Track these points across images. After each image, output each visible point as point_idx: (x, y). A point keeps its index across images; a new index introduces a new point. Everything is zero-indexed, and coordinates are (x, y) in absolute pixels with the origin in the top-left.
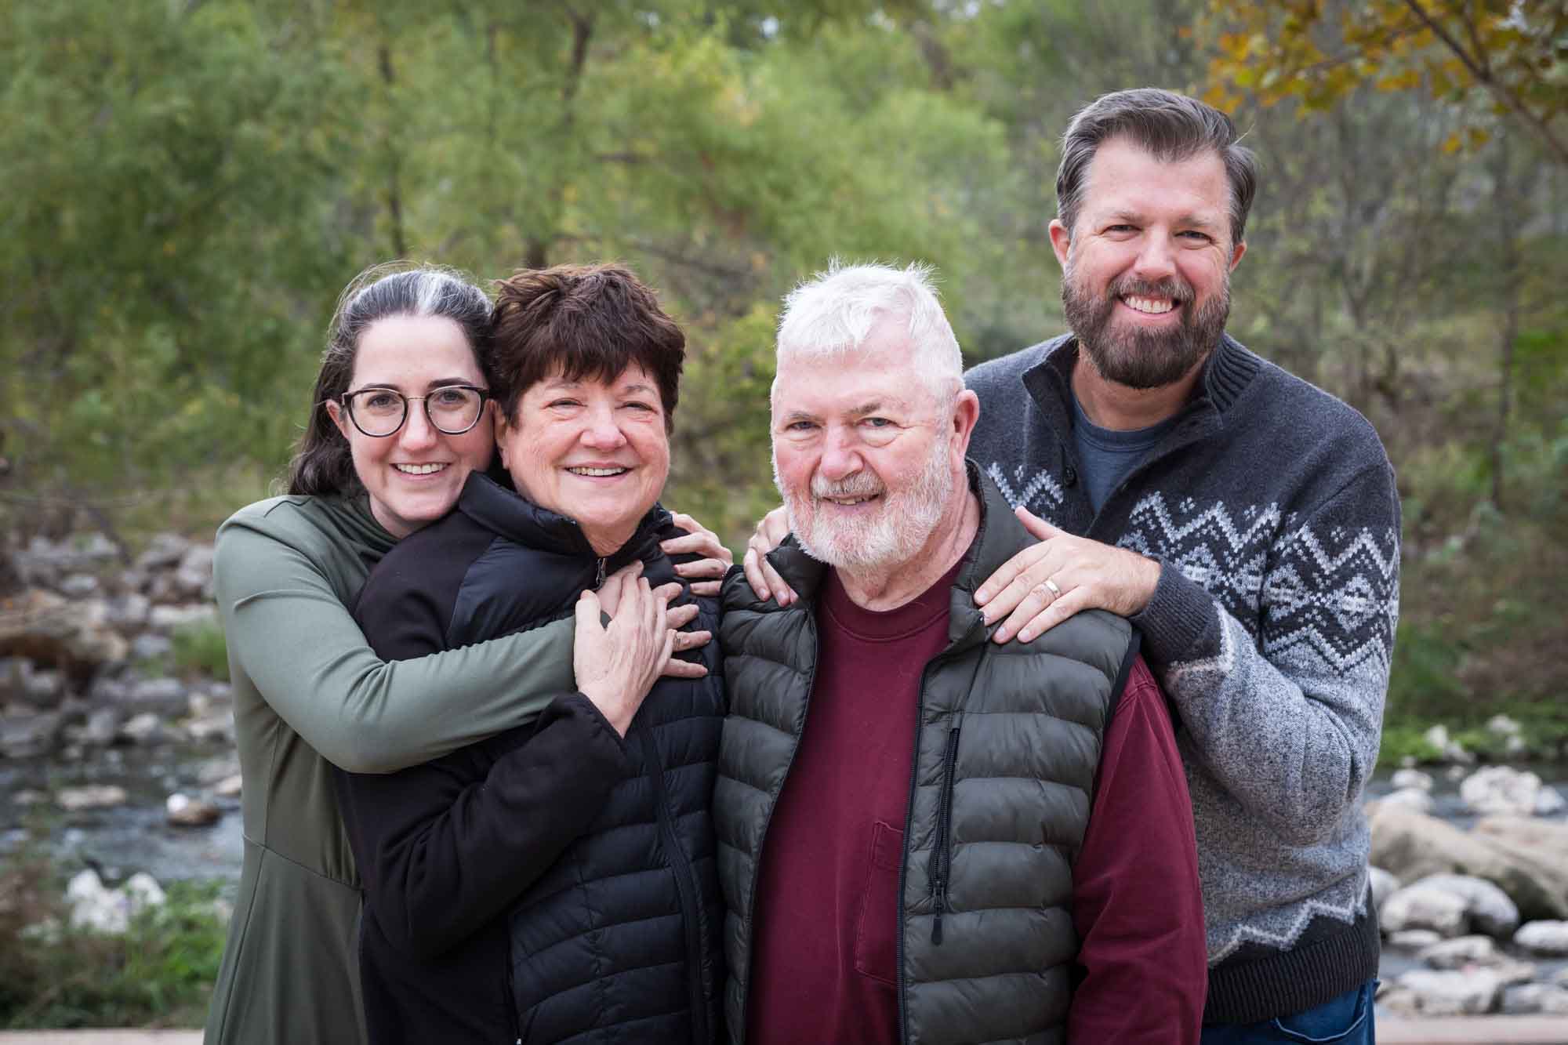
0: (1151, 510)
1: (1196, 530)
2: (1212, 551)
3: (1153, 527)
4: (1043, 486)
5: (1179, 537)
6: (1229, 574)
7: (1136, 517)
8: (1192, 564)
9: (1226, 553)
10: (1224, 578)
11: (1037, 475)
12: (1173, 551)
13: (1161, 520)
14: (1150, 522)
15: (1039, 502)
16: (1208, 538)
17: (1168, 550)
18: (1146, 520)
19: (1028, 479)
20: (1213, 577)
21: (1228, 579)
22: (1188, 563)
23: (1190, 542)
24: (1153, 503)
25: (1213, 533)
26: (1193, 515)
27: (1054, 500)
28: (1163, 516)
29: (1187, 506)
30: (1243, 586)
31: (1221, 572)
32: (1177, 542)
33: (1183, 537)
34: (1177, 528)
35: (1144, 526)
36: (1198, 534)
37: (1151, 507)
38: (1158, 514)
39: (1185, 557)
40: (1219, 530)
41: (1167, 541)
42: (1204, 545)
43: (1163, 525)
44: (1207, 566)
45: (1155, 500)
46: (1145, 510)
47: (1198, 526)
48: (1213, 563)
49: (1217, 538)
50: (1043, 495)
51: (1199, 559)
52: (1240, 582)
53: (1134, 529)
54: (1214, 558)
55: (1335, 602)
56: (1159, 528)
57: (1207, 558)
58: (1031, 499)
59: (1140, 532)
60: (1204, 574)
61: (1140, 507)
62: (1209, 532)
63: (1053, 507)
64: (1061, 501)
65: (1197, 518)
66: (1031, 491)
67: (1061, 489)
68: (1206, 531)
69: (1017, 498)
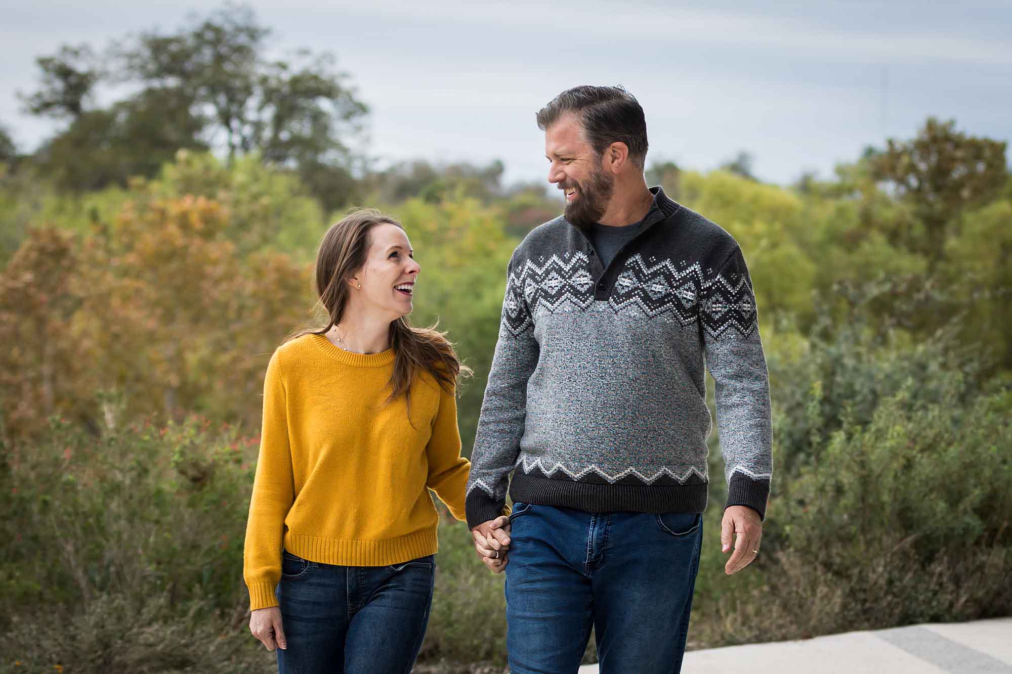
1: (658, 270)
2: (665, 279)
3: (638, 268)
4: (580, 257)
5: (649, 272)
6: (674, 289)
7: (630, 264)
8: (657, 284)
9: (672, 280)
10: (671, 291)
11: (577, 253)
12: (647, 278)
15: (578, 264)
16: (663, 273)
17: (645, 278)
18: (635, 265)
19: (572, 255)
20: (666, 290)
21: (673, 291)
22: (654, 283)
23: (655, 275)
25: (666, 271)
26: (655, 263)
27: (585, 262)
28: (642, 264)
29: (653, 260)
30: (681, 295)
31: (670, 288)
32: (649, 274)
33: (652, 273)
34: (649, 269)
35: (633, 268)
36: (659, 272)
37: (636, 260)
38: (640, 263)
39: (653, 281)
40: (668, 270)
41: (644, 274)
42: (661, 276)
43: (642, 267)
44: (663, 285)
45: (638, 257)
46: (634, 262)
47: (658, 268)
48: (666, 284)
49: (668, 273)
50: (580, 261)
51: (659, 282)
52: (680, 293)
53: (629, 269)
54: (666, 282)
55: (740, 307)
56: (640, 269)
57: (663, 282)
58: (574, 264)
59: (631, 270)
60: (662, 288)
61: (631, 260)
62: (664, 271)
63: (584, 265)
64: (588, 262)
65: (658, 265)
66: (574, 260)
67: (587, 257)
68: (662, 270)
69: (567, 265)
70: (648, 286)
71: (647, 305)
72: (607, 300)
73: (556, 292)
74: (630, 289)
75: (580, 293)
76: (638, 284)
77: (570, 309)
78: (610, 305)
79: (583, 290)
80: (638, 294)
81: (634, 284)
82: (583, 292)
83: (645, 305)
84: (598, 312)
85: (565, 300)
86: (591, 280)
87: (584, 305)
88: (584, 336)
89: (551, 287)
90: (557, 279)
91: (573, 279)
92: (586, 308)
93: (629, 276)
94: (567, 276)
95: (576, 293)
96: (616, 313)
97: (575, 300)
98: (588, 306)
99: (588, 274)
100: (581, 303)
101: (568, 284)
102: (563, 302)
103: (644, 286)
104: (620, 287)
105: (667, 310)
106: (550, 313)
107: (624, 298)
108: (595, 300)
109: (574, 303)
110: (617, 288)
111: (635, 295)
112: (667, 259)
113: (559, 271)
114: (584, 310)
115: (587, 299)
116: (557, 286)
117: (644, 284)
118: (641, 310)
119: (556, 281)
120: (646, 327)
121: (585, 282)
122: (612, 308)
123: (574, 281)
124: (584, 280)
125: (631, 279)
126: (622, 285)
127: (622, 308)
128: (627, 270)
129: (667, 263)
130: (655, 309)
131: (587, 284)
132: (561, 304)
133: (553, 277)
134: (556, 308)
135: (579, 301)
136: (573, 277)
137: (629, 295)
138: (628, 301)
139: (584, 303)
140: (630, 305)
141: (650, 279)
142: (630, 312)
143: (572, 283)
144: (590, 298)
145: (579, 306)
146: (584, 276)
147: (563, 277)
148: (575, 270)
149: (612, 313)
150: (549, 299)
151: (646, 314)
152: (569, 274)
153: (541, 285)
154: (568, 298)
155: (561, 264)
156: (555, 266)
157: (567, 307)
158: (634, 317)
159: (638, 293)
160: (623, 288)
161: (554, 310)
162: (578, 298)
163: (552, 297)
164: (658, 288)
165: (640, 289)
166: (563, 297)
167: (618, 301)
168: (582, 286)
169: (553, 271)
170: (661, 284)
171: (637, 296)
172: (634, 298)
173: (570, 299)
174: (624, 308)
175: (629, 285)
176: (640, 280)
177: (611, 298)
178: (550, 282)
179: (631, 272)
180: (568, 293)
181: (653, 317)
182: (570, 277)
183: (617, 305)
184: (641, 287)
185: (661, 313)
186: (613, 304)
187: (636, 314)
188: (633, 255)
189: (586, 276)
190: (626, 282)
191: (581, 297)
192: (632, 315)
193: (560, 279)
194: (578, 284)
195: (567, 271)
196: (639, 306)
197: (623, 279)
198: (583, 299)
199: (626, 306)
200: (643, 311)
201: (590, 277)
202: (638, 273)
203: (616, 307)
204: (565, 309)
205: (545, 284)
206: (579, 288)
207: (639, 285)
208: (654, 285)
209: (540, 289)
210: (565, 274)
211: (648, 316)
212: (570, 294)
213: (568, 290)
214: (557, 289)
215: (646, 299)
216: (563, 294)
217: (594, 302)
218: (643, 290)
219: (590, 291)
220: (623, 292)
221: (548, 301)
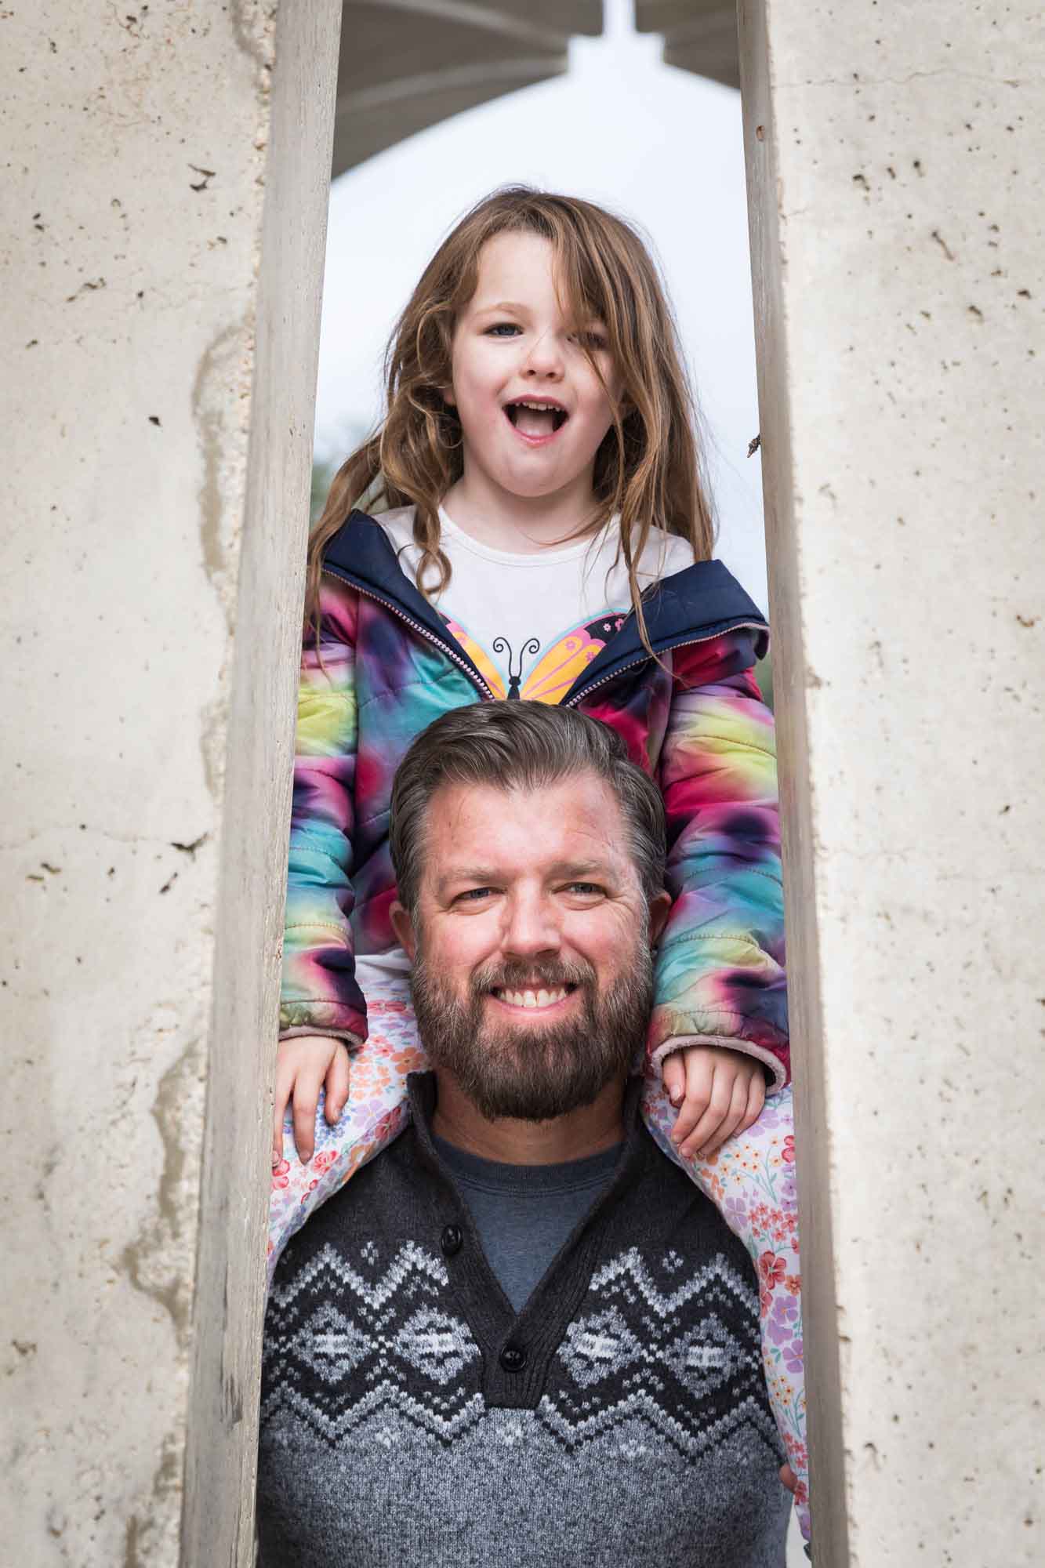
0: (628, 1276)
1: (695, 1297)
2: (725, 1324)
3: (632, 1299)
5: (672, 1308)
7: (606, 1288)
8: (701, 1344)
9: (746, 1324)
10: (749, 1359)
11: (403, 1250)
12: (667, 1328)
13: (642, 1287)
14: (627, 1292)
15: (413, 1289)
16: (716, 1306)
17: (659, 1327)
18: (622, 1290)
20: (734, 1359)
21: (755, 1360)
22: (694, 1343)
23: (690, 1314)
24: (629, 1265)
25: (722, 1297)
26: (685, 1275)
27: (435, 1283)
28: (645, 1283)
29: (671, 1263)
31: (744, 1351)
32: (670, 1315)
33: (678, 1308)
34: (667, 1297)
35: (619, 1299)
36: (701, 1303)
37: (628, 1271)
38: (637, 1280)
39: (688, 1335)
40: (728, 1292)
41: (655, 1316)
42: (713, 1315)
43: (646, 1294)
44: (721, 1344)
45: (630, 1261)
46: (619, 1277)
47: (697, 1289)
48: (731, 1341)
49: (730, 1304)
50: (417, 1279)
51: (709, 1336)
53: (604, 1305)
54: (729, 1333)
56: (642, 1300)
57: (721, 1334)
58: (399, 1286)
59: (614, 1308)
60: (721, 1356)
61: (606, 1275)
62: (716, 1296)
63: (435, 1292)
64: (445, 1282)
65: (691, 1278)
66: (398, 1274)
67: (442, 1264)
68: (710, 1297)
69: (373, 1288)
70: (675, 1355)
71: (679, 1417)
72: (533, 1405)
73: (344, 1376)
74: (615, 1369)
75: (429, 1383)
76: (639, 1352)
77: (395, 1437)
78: (546, 1425)
79: (440, 1376)
80: (645, 1383)
81: (629, 1351)
82: (443, 1382)
83: (671, 1419)
84: (500, 1448)
85: (380, 1407)
86: (467, 1340)
87: (447, 1425)
88: (445, 1529)
89: (325, 1355)
90: (343, 1331)
91: (404, 1335)
92: (458, 1436)
93: (607, 1326)
94: (378, 1326)
95: (417, 1384)
96: (570, 1449)
97: (414, 1407)
98: (464, 1430)
99: (453, 1323)
100: (439, 1418)
101: (383, 1351)
102: (371, 1412)
103: (660, 1354)
104: (577, 1364)
105: (740, 1424)
106: (325, 1446)
107: (596, 1400)
108: (488, 1406)
109: (411, 1418)
110: (566, 1366)
111: (634, 1389)
112: (715, 1257)
113: (349, 1303)
114: (447, 1444)
115: (461, 1403)
116: (346, 1356)
117: (661, 1348)
118: (662, 1438)
119: (342, 1338)
120: (678, 1491)
121: (451, 1348)
122: (554, 1433)
123: (405, 1345)
124: (436, 1343)
125: (617, 1337)
126: (585, 1357)
127: (592, 1433)
128: (598, 1304)
129: (718, 1270)
130: (703, 1427)
131: (455, 1354)
132: (363, 1418)
133: (328, 1324)
134: (348, 1431)
135: (430, 1412)
136: (401, 1331)
137: (611, 1389)
138: (611, 1409)
139: (447, 1418)
140: (619, 1422)
141: (678, 1332)
142: (624, 1447)
143: (398, 1349)
144: (469, 1404)
145: (430, 1431)
146: (440, 1331)
147: (365, 1327)
148: (404, 1306)
149: (551, 1451)
150: (317, 1395)
151: (676, 1446)
152: (386, 1318)
153: (289, 1345)
154: (388, 1400)
155: (354, 1281)
156: (333, 1286)
157: (387, 1430)
158: (638, 1459)
159: (645, 1380)
160: (590, 1366)
161: (339, 1437)
162: (428, 1403)
163: (332, 1391)
164: (705, 1357)
165: (649, 1366)
166: (372, 1398)
167: (576, 1409)
168: (440, 1362)
169: (327, 1303)
170: (715, 1344)
171: (642, 1392)
172: (632, 1397)
173: (397, 1406)
174: (599, 1433)
175: (608, 1354)
176: (644, 1338)
177: (545, 1398)
178: (320, 1338)
179: (611, 1314)
180: (386, 1382)
181: (700, 1454)
182: (391, 1330)
183: (574, 1422)
184: (651, 1359)
185: (724, 1436)
186: (557, 1420)
187: (642, 1449)
188: (611, 1256)
189: (448, 1330)
190: (600, 1346)
191: (437, 1400)
192: (631, 1454)
193: (354, 1333)
194: (422, 1357)
195: (376, 1306)
196: (653, 1425)
197: (587, 1336)
198: (445, 1406)
199: (607, 1427)
200: (669, 1439)
201: (464, 1330)
202: (635, 1315)
203: (569, 1430)
204: (379, 1437)
205: (303, 1344)
206: (428, 1369)
207: (645, 1353)
208: (696, 1350)
209: (284, 1356)
210: (371, 1318)
211: (683, 1452)
212: (395, 1388)
213: (385, 1374)
214: (345, 1365)
215: (673, 1396)
216: (370, 1386)
217: (486, 1415)
218: (659, 1368)
219: (472, 1378)
220: (591, 1378)
221: (318, 1403)
